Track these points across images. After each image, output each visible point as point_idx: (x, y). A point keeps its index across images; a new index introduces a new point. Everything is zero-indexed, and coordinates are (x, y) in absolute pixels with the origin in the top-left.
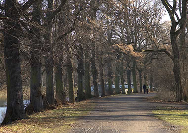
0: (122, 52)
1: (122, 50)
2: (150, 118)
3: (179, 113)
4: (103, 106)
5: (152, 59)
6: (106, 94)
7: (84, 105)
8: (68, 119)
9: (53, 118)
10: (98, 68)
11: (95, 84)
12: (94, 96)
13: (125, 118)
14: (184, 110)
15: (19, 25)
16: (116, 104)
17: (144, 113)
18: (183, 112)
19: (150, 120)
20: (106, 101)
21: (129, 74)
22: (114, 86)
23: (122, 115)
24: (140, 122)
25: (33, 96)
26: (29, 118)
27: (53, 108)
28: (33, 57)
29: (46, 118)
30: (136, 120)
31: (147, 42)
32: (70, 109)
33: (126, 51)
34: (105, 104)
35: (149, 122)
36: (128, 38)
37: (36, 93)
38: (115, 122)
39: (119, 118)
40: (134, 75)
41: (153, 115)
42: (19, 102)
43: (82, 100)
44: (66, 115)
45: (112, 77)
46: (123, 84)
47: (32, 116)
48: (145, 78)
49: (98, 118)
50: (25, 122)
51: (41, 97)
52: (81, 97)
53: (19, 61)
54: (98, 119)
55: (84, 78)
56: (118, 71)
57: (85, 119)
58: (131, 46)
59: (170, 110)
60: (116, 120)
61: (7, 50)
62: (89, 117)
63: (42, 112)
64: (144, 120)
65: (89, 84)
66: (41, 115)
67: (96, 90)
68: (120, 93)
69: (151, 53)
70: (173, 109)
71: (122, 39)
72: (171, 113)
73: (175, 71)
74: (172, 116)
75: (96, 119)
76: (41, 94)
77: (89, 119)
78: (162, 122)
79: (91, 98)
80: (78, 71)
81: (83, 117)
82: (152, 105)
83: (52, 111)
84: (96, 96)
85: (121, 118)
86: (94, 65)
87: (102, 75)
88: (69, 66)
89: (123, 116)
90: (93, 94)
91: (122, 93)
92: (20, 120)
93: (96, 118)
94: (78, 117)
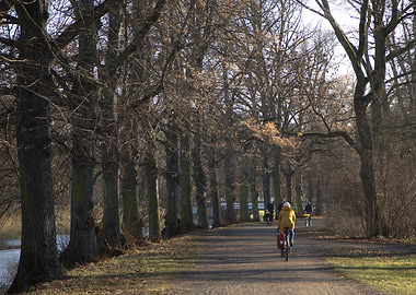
0: (253, 138)
1: (254, 132)
2: (327, 276)
3: (381, 264)
4: (220, 249)
5: (311, 152)
6: (222, 221)
7: (182, 246)
8: (152, 279)
9: (120, 276)
10: (205, 169)
11: (201, 201)
12: (199, 227)
13: (273, 275)
14: (390, 256)
15: (49, 78)
16: (247, 243)
17: (309, 263)
18: (390, 263)
19: (328, 280)
20: (223, 237)
21: (266, 182)
22: (237, 205)
23: (265, 268)
24: (309, 286)
25: (77, 227)
26: (69, 277)
27: (118, 254)
28: (77, 146)
29: (104, 277)
30: (298, 280)
31: (300, 119)
32: (153, 254)
33: (262, 134)
34: (223, 244)
35: (326, 284)
36: (264, 109)
37: (81, 223)
38: (255, 285)
39: (261, 276)
40: (277, 183)
41: (330, 269)
42: (46, 243)
43: (174, 236)
44: (148, 270)
45: (233, 188)
46: (255, 202)
47: (74, 273)
48: (298, 189)
49: (217, 276)
50: (60, 286)
51: (93, 231)
52: (173, 230)
53: (47, 154)
54: (216, 279)
55: (179, 189)
56: (247, 174)
57: (189, 279)
58: (271, 125)
59: (360, 256)
60: (256, 280)
61: (24, 130)
62: (196, 273)
63: (95, 262)
64: (314, 280)
65: (189, 202)
66: (93, 270)
67: (202, 213)
68: (249, 220)
69: (309, 140)
70: (367, 255)
71: (253, 112)
72: (366, 264)
73: (364, 176)
74: (371, 271)
75: (213, 280)
76: (93, 224)
77: (198, 279)
78: (356, 285)
79: (192, 230)
80: (167, 175)
81: (183, 273)
82: (319, 245)
83: (115, 261)
84: (203, 227)
85: (266, 275)
86: (198, 163)
87: (214, 183)
88: (150, 165)
89: (269, 271)
90: (196, 222)
91: (254, 220)
92: (50, 281)
93: (213, 276)
94: (173, 273)
